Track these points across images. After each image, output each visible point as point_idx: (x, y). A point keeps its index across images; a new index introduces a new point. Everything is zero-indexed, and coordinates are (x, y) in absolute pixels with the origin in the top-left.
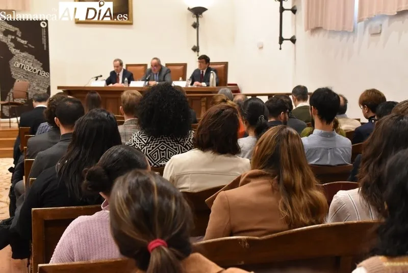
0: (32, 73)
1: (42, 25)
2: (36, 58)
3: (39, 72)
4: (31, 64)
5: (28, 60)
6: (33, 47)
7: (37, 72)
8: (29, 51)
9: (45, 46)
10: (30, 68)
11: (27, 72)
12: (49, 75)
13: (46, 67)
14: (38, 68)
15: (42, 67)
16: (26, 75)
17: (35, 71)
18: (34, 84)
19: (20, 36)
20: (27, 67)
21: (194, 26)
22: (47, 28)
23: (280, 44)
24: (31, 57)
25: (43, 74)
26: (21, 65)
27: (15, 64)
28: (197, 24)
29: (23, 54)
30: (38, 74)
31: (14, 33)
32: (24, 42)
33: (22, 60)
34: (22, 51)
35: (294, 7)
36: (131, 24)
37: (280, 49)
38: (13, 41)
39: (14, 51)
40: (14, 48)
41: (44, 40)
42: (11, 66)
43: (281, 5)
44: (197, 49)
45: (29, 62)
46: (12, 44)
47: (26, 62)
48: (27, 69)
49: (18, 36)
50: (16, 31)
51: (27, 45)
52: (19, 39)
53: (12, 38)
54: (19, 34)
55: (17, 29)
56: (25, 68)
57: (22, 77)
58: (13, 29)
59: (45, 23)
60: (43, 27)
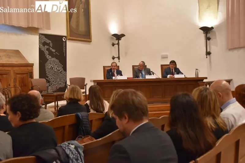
0: (58, 72)
1: (63, 40)
2: (59, 62)
3: (61, 71)
4: (57, 66)
5: (55, 63)
6: (59, 54)
8: (57, 57)
9: (65, 54)
10: (56, 69)
11: (55, 72)
12: (66, 73)
13: (65, 69)
15: (62, 68)
17: (59, 70)
18: (58, 80)
19: (51, 46)
20: (55, 68)
21: (113, 45)
22: (66, 41)
23: (207, 55)
24: (57, 61)
25: (63, 73)
26: (51, 66)
27: (48, 66)
28: (118, 44)
29: (53, 59)
30: (61, 73)
31: (48, 44)
32: (54, 51)
33: (52, 63)
34: (52, 57)
35: (209, 37)
36: (91, 42)
37: (207, 58)
38: (48, 49)
39: (48, 57)
40: (48, 54)
41: (64, 49)
42: (46, 67)
43: (206, 35)
44: (119, 58)
45: (56, 64)
46: (47, 52)
47: (55, 65)
48: (55, 69)
49: (50, 46)
50: (50, 43)
51: (55, 53)
52: (51, 49)
53: (47, 48)
54: (51, 45)
55: (50, 41)
56: (53, 69)
57: (52, 75)
58: (48, 41)
59: (65, 38)
60: (64, 41)
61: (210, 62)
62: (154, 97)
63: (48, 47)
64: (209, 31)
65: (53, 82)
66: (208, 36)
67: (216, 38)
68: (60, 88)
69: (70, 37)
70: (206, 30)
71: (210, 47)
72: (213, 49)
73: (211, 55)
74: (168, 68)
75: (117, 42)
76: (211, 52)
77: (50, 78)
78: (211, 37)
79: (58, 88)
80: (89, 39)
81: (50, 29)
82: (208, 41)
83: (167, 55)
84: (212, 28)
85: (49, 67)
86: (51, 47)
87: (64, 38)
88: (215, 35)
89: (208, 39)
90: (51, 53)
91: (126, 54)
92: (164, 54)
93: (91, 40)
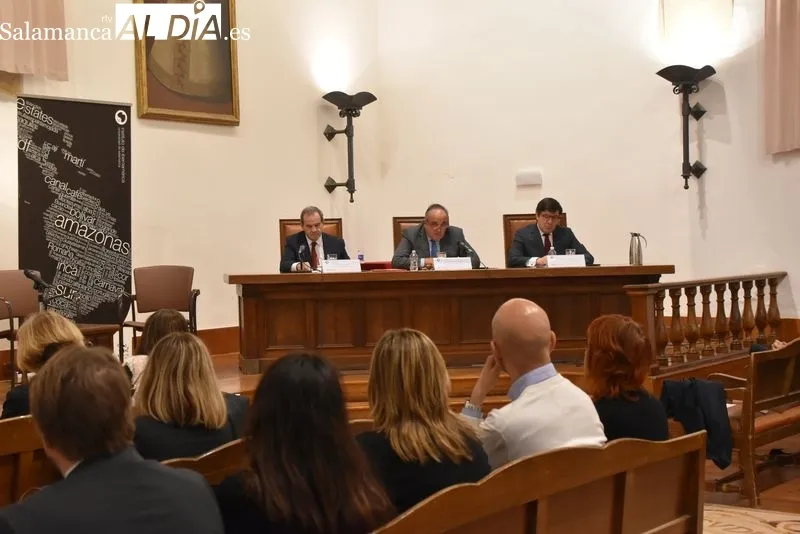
0: (94, 243)
1: (118, 120)
2: (102, 205)
3: (109, 239)
4: (93, 220)
5: (86, 209)
6: (98, 175)
7: (104, 240)
8: (90, 185)
9: (123, 174)
10: (90, 231)
11: (83, 242)
12: (130, 249)
13: (124, 231)
14: (107, 231)
15: (114, 227)
16: (80, 249)
17: (100, 237)
18: (98, 274)
19: (70, 144)
20: (84, 228)
21: (330, 134)
22: (128, 126)
23: (686, 177)
24: (92, 201)
25: (116, 247)
26: (70, 222)
27: (56, 220)
28: (349, 131)
29: (76, 193)
30: (107, 246)
31: (56, 139)
32: (78, 162)
33: (74, 210)
34: (73, 186)
35: (697, 106)
36: (237, 124)
37: (686, 187)
38: (54, 158)
39: (56, 186)
40: (56, 177)
41: (121, 157)
42: (49, 225)
43: (685, 100)
44: (350, 186)
45: (87, 214)
46: (52, 166)
47: (82, 215)
48: (82, 233)
49: (64, 145)
50: (62, 133)
51: (83, 169)
52: (67, 154)
53: (52, 150)
54: (68, 139)
55: (64, 127)
56: (78, 231)
57: (71, 255)
58: (55, 126)
59: (124, 113)
60: (121, 123)
61: (702, 205)
62: (465, 342)
63: (55, 149)
64: (696, 82)
65: (76, 284)
66: (692, 104)
67: (724, 111)
68: (104, 305)
69: (150, 105)
70: (684, 79)
71: (700, 147)
72: (714, 153)
73: (706, 176)
74: (528, 227)
75: (342, 123)
76: (706, 164)
77: (65, 268)
78: (705, 106)
79: (96, 305)
80: (228, 113)
81: (65, 79)
82: (693, 123)
83: (538, 176)
84: (709, 71)
85: (59, 223)
86: (67, 148)
87: (120, 115)
88: (722, 99)
89: (691, 113)
90: (66, 173)
91: (384, 168)
92: (529, 170)
93: (237, 117)
